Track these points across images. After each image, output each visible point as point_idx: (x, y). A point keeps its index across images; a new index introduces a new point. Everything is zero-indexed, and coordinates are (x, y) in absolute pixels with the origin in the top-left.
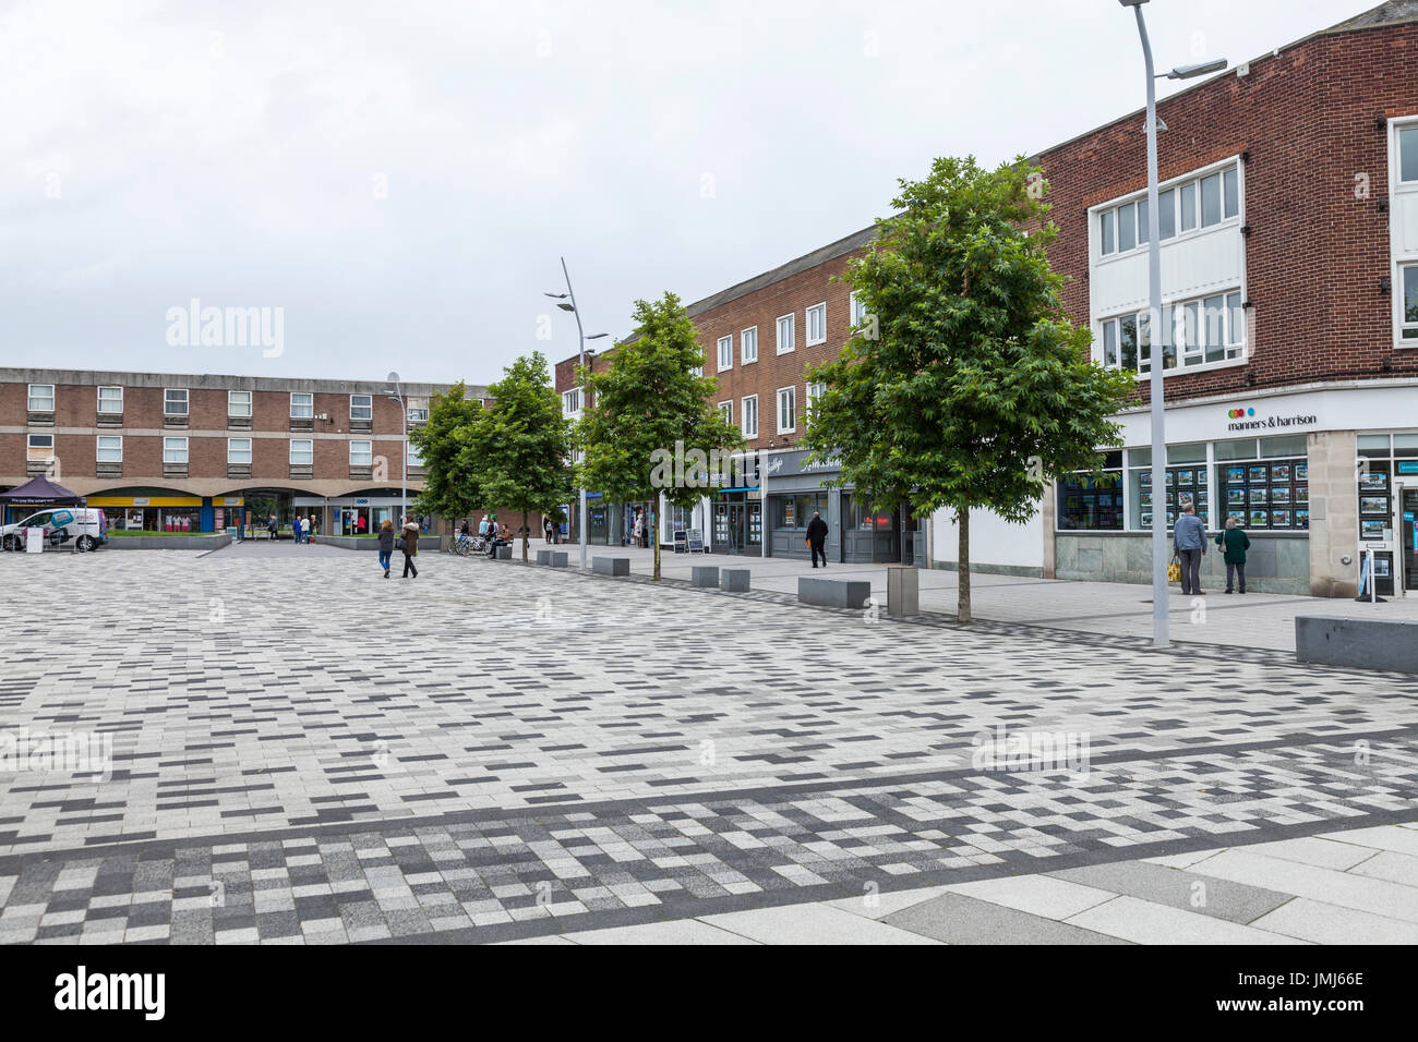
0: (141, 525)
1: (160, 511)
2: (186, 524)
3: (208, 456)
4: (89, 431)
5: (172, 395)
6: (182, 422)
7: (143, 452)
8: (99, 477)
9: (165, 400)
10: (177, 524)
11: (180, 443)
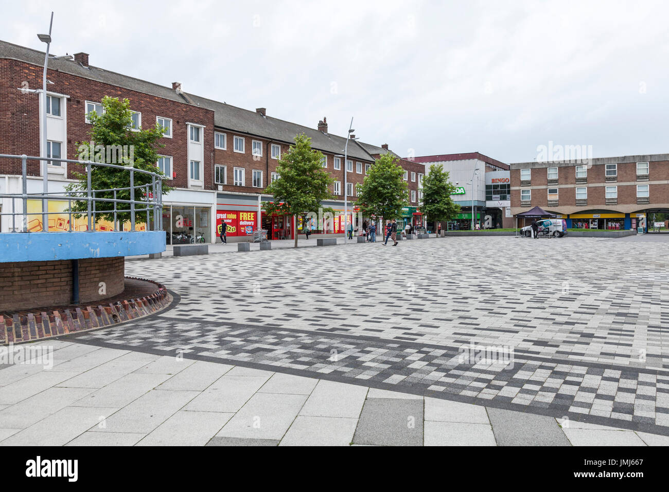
0: (597, 226)
1: (605, 220)
2: (617, 226)
3: (627, 194)
4: (572, 186)
5: (609, 167)
6: (614, 179)
7: (597, 194)
8: (577, 206)
9: (606, 170)
10: (614, 226)
11: (613, 189)
